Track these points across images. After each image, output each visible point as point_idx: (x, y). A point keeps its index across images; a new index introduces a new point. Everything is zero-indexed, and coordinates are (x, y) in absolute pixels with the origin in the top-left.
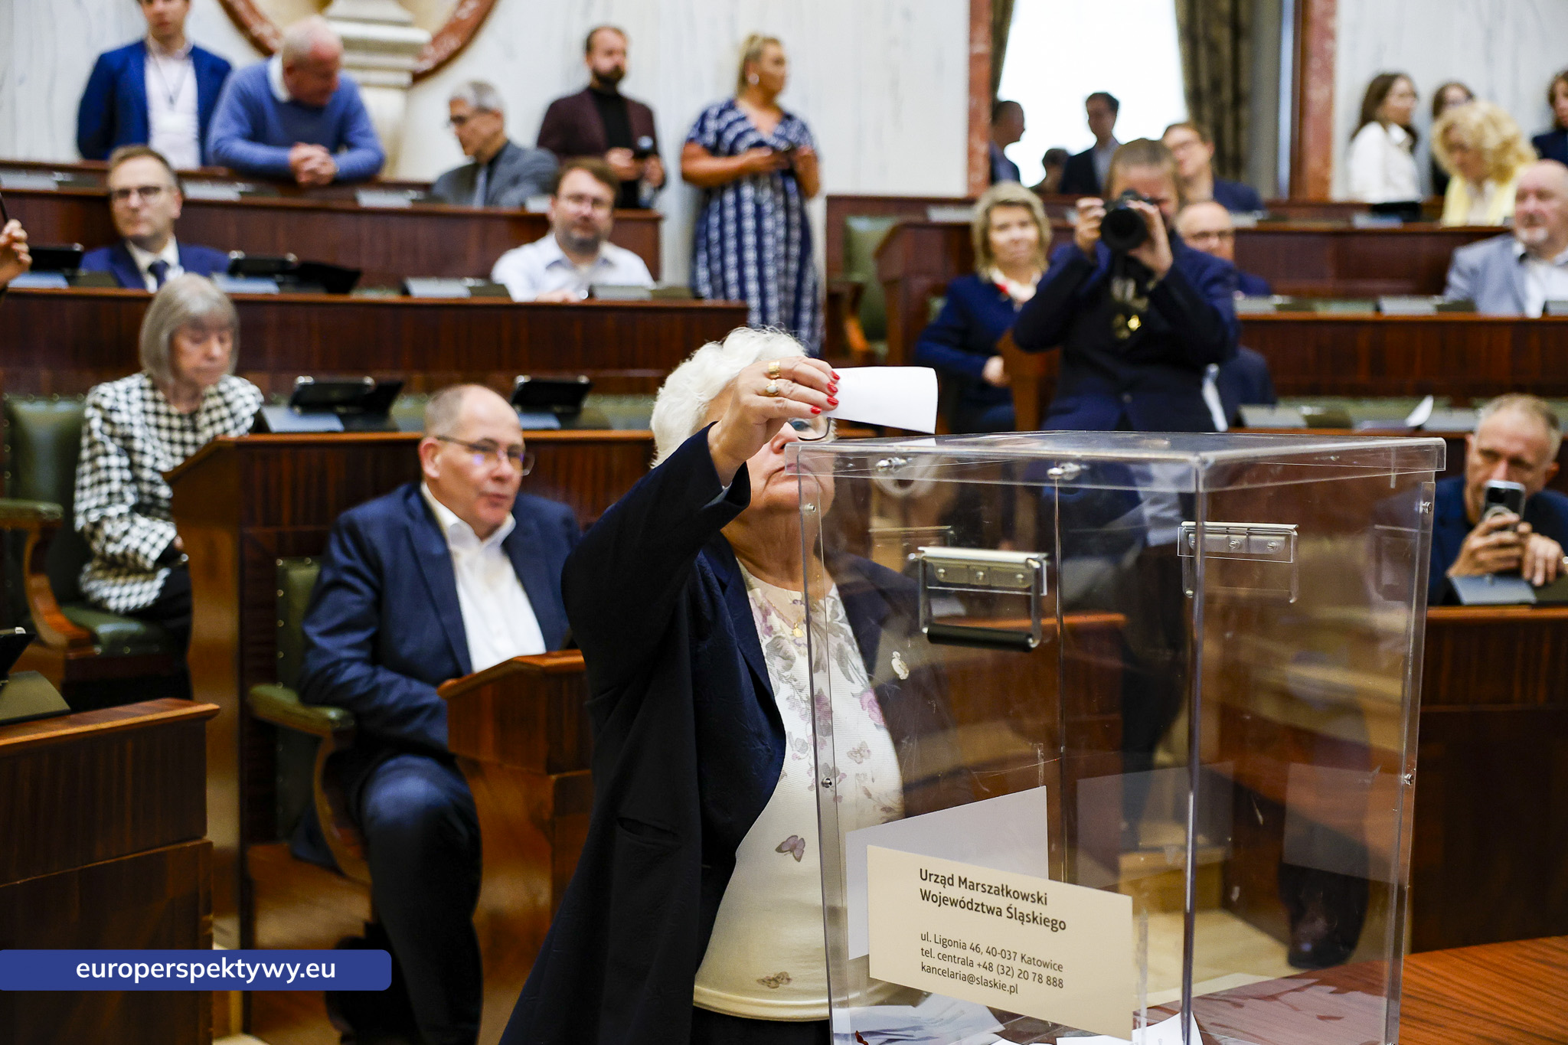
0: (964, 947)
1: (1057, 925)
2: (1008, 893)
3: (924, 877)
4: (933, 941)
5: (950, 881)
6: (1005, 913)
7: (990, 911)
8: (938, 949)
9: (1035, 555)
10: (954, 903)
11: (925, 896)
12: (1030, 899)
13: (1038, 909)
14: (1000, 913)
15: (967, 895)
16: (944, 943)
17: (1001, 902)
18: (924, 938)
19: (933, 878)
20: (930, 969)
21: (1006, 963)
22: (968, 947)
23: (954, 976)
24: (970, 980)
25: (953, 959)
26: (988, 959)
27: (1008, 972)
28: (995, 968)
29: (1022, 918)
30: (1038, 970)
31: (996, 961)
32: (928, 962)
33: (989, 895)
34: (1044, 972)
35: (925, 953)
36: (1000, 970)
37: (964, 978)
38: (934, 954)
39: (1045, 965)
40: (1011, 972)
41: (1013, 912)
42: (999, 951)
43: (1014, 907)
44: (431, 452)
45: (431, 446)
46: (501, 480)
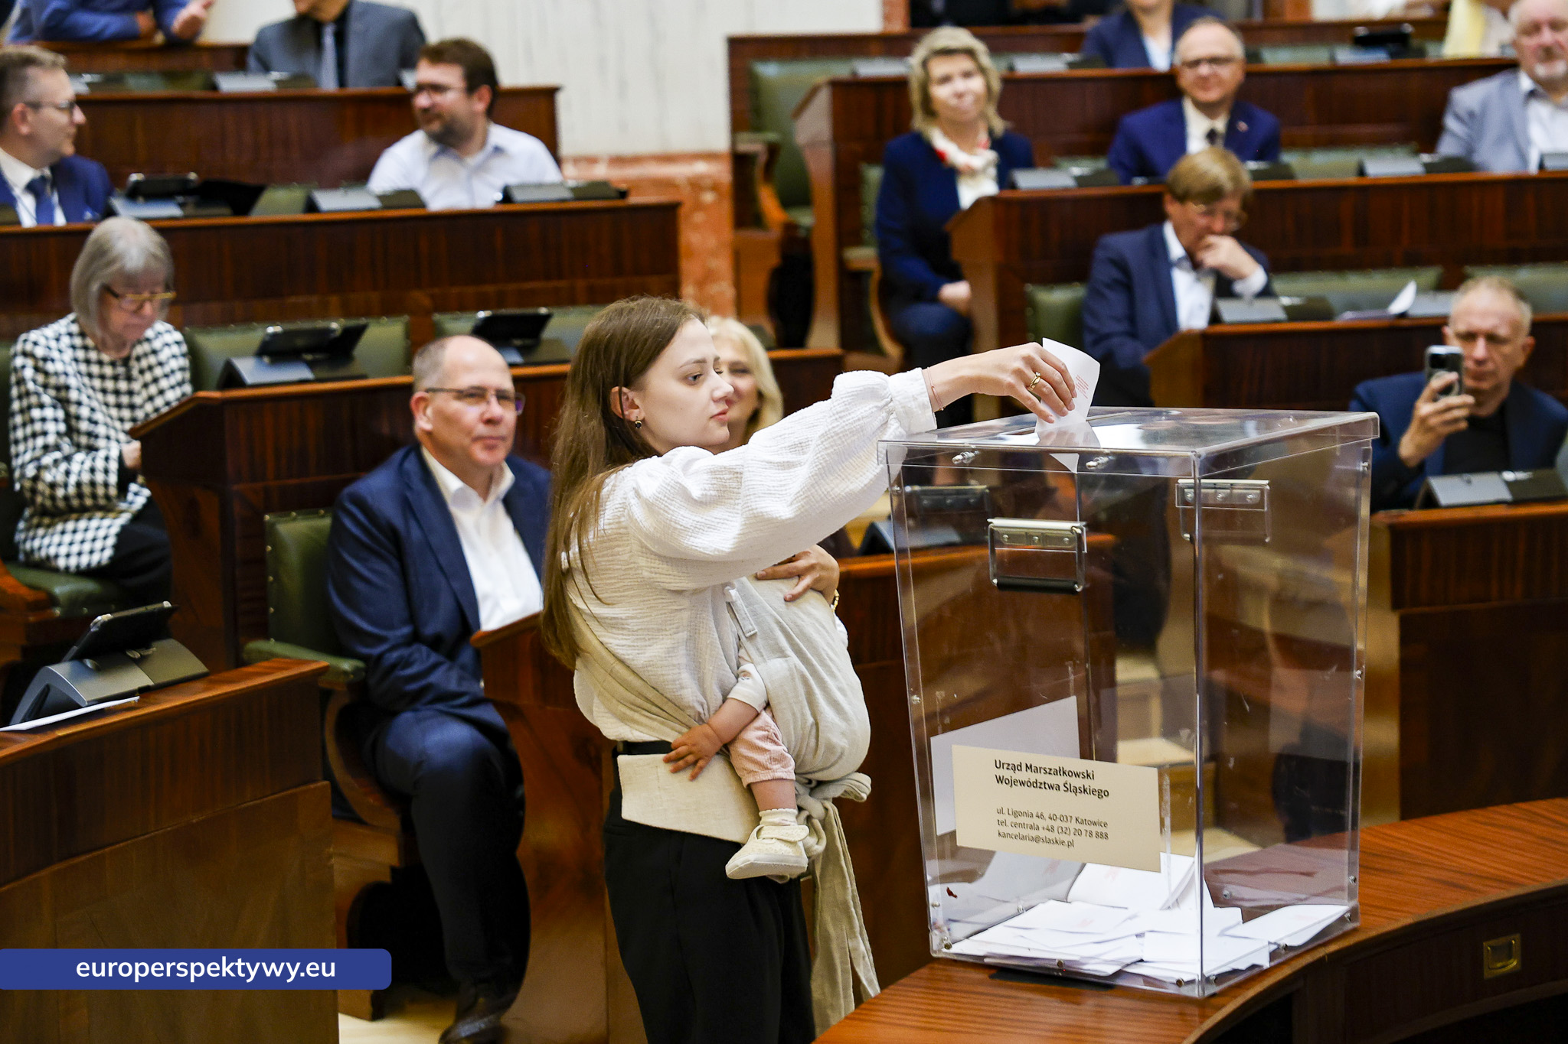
0: (1032, 816)
1: (1102, 794)
2: (1064, 773)
3: (998, 766)
4: (1007, 813)
5: (1019, 768)
6: (1062, 788)
7: (1051, 787)
8: (1010, 819)
9: (1078, 524)
10: (1022, 784)
11: (1000, 780)
12: (1081, 776)
13: (1087, 783)
14: (1058, 788)
15: (1032, 776)
16: (1016, 814)
17: (1059, 780)
18: (1000, 812)
19: (1005, 766)
20: (1005, 836)
21: (1064, 825)
22: (1034, 816)
23: (1024, 838)
24: (1036, 839)
25: (1023, 825)
26: (1050, 823)
27: (1065, 831)
28: (1056, 829)
29: (1075, 791)
30: (1088, 828)
31: (1057, 824)
32: (1003, 829)
33: (1050, 776)
34: (1094, 829)
35: (1001, 823)
36: (1060, 831)
37: (1032, 839)
38: (1008, 823)
39: (1095, 824)
40: (1068, 832)
41: (1068, 786)
42: (1058, 817)
43: (1068, 783)
44: (422, 405)
45: (422, 399)
46: (492, 421)
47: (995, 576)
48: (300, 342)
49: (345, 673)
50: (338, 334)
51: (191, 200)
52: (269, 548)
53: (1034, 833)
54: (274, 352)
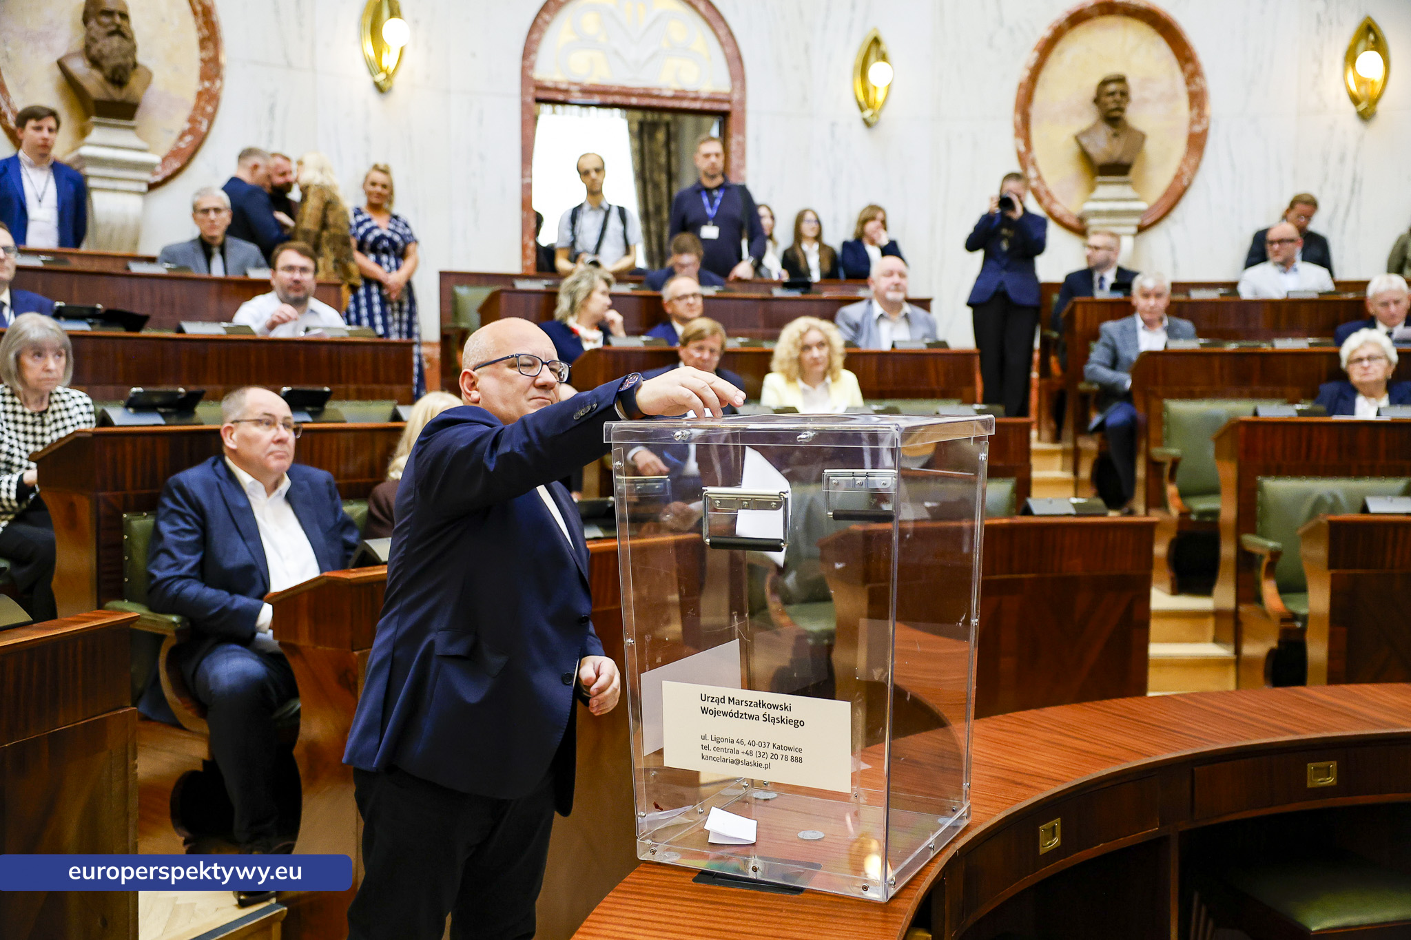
0: (733, 741)
1: (798, 724)
2: (763, 705)
3: (703, 699)
4: (710, 739)
5: (723, 701)
6: (761, 718)
7: (751, 717)
8: (714, 744)
10: (725, 714)
11: (704, 711)
12: (779, 708)
13: (784, 713)
14: (757, 718)
15: (735, 708)
16: (718, 740)
17: (759, 711)
18: (704, 738)
19: (710, 699)
20: (708, 758)
21: (762, 750)
22: (735, 742)
23: (723, 760)
24: (736, 762)
25: (724, 750)
26: (750, 748)
27: (763, 755)
28: (754, 753)
29: (774, 721)
30: (785, 753)
31: (755, 749)
32: (706, 753)
33: (750, 708)
34: (790, 754)
35: (704, 748)
36: (758, 755)
37: (732, 762)
38: (711, 748)
39: (790, 749)
40: (765, 756)
41: (767, 717)
42: (757, 743)
43: (767, 714)
44: (229, 433)
45: (229, 428)
46: (280, 441)
47: (708, 535)
48: (157, 400)
49: (174, 623)
50: (182, 396)
51: (98, 321)
52: (126, 537)
53: (733, 757)
54: (138, 405)
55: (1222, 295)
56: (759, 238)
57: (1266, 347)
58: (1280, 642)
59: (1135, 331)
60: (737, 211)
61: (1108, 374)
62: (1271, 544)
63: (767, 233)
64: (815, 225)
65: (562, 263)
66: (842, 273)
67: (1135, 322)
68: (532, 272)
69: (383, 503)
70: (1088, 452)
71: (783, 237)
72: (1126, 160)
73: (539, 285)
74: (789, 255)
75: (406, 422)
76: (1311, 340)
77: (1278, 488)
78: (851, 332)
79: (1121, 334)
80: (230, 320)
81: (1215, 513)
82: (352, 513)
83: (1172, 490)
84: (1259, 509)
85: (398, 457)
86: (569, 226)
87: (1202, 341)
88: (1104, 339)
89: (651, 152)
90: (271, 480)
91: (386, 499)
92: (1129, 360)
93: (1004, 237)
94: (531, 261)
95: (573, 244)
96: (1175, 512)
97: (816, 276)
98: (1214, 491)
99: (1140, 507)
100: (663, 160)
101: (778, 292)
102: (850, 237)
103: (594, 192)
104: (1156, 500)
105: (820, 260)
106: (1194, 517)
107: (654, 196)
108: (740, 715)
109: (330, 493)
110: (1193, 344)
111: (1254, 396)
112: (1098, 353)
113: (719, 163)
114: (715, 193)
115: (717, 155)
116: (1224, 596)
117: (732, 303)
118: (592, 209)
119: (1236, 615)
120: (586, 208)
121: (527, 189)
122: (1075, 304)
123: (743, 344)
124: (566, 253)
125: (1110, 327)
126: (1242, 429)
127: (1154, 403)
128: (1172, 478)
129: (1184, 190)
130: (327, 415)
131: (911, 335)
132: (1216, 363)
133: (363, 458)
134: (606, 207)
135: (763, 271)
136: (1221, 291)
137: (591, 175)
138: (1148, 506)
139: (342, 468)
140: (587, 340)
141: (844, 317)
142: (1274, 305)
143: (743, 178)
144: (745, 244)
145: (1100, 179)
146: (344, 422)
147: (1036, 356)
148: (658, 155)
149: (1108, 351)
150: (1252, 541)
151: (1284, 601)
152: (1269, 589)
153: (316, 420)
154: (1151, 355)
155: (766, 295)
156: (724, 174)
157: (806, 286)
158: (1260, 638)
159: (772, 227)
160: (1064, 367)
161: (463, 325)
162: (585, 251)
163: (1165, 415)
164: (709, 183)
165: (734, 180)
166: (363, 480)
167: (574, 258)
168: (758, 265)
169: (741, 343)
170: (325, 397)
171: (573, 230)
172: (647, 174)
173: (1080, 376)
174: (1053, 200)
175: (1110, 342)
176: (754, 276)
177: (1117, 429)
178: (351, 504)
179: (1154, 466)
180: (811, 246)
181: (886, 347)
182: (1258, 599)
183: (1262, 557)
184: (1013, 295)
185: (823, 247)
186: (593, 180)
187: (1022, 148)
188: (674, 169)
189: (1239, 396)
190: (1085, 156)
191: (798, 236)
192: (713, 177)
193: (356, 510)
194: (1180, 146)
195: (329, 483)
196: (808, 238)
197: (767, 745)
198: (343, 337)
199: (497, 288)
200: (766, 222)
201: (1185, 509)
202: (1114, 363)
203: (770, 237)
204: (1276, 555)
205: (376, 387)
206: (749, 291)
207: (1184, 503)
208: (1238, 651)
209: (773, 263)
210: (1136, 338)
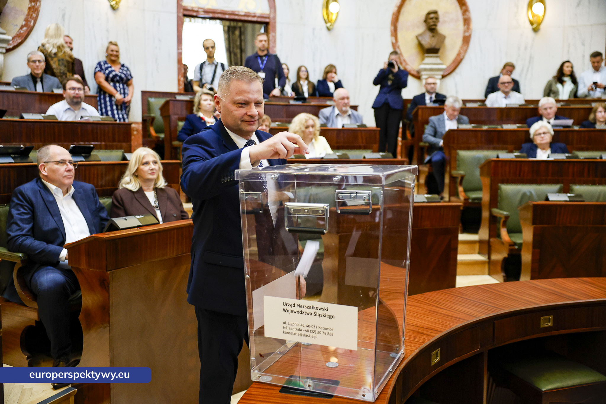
0: (299, 325)
1: (331, 317)
2: (314, 308)
3: (284, 304)
4: (287, 324)
5: (294, 306)
6: (313, 314)
7: (308, 314)
8: (289, 326)
9: (326, 205)
10: (295, 312)
11: (285, 310)
12: (322, 309)
13: (325, 312)
14: (311, 314)
15: (300, 309)
16: (291, 324)
17: (312, 311)
18: (285, 323)
19: (288, 305)
20: (286, 333)
21: (313, 329)
22: (300, 325)
23: (295, 334)
24: (301, 335)
25: (295, 329)
26: (307, 328)
27: (314, 332)
28: (309, 331)
29: (319, 315)
30: (325, 331)
31: (310, 329)
32: (285, 330)
33: (308, 309)
34: (327, 331)
35: (284, 328)
36: (311, 331)
37: (299, 335)
38: (288, 328)
39: (327, 329)
40: (315, 332)
41: (316, 314)
42: (311, 326)
43: (316, 312)
44: (43, 167)
45: (43, 165)
46: (69, 171)
47: (287, 227)
48: (10, 151)
50: (23, 149)
53: (299, 332)
55: (479, 105)
56: (283, 78)
57: (499, 128)
58: (508, 255)
59: (444, 120)
60: (273, 66)
61: (432, 139)
62: (505, 213)
63: (286, 76)
64: (306, 73)
65: (196, 88)
66: (317, 94)
67: (444, 117)
68: (182, 92)
69: (119, 198)
70: (424, 172)
71: (292, 78)
72: (437, 47)
73: (187, 98)
74: (295, 85)
75: (129, 161)
76: (518, 125)
77: (507, 189)
78: (325, 121)
79: (438, 122)
80: (45, 113)
81: (480, 199)
82: (104, 203)
83: (461, 189)
84: (499, 198)
85: (126, 177)
86: (199, 71)
87: (473, 125)
88: (431, 124)
89: (233, 40)
90: (65, 189)
91: (121, 197)
92: (442, 133)
93: (390, 79)
94: (182, 87)
95: (201, 80)
96: (462, 198)
97: (306, 95)
98: (479, 189)
99: (446, 195)
100: (238, 43)
101: (292, 102)
102: (321, 78)
103: (210, 57)
104: (454, 193)
105: (308, 88)
106: (470, 201)
107: (234, 59)
108: (302, 313)
109: (93, 194)
110: (469, 127)
111: (495, 149)
112: (428, 130)
113: (266, 45)
114: (264, 58)
115: (265, 41)
116: (483, 234)
117: (272, 107)
118: (209, 64)
119: (489, 242)
120: (207, 63)
121: (180, 55)
122: (419, 108)
123: (278, 125)
124: (198, 83)
125: (433, 118)
126: (493, 164)
127: (453, 152)
128: (461, 184)
129: (461, 60)
130: (92, 158)
131: (351, 122)
132: (479, 134)
133: (109, 177)
134: (216, 63)
135: (285, 93)
136: (479, 103)
137: (209, 49)
138: (451, 195)
139: (100, 183)
140: (209, 123)
141: (323, 114)
142: (501, 110)
143: (275, 52)
144: (276, 80)
145: (427, 55)
146: (100, 161)
147: (400, 130)
148: (236, 41)
149: (433, 129)
150: (496, 211)
151: (510, 237)
152: (504, 232)
153: (87, 160)
154: (451, 131)
155: (286, 103)
156: (268, 50)
157: (304, 99)
158: (499, 252)
159: (288, 74)
160: (413, 135)
161: (153, 115)
162: (206, 83)
163: (458, 157)
164: (261, 54)
165: (271, 52)
166: (109, 188)
167: (202, 86)
168: (282, 90)
169: (277, 125)
170: (91, 149)
171: (201, 73)
172: (232, 49)
173: (421, 140)
174: (407, 64)
175: (433, 125)
176: (281, 95)
177: (436, 162)
178: (104, 199)
179: (453, 179)
180: (304, 82)
181: (340, 127)
182: (499, 236)
183: (500, 218)
184: (391, 104)
185: (309, 82)
186: (211, 52)
187: (394, 41)
188: (243, 47)
189: (488, 149)
190: (420, 45)
191: (299, 78)
192: (263, 51)
193: (106, 201)
194: (459, 42)
195: (92, 190)
196: (302, 78)
197: (316, 327)
198: (98, 121)
199: (168, 99)
200: (285, 71)
201: (467, 197)
202: (435, 134)
203: (287, 78)
204: (507, 217)
205: (114, 144)
206: (279, 101)
207: (466, 194)
208: (489, 258)
209: (288, 89)
210: (444, 124)
